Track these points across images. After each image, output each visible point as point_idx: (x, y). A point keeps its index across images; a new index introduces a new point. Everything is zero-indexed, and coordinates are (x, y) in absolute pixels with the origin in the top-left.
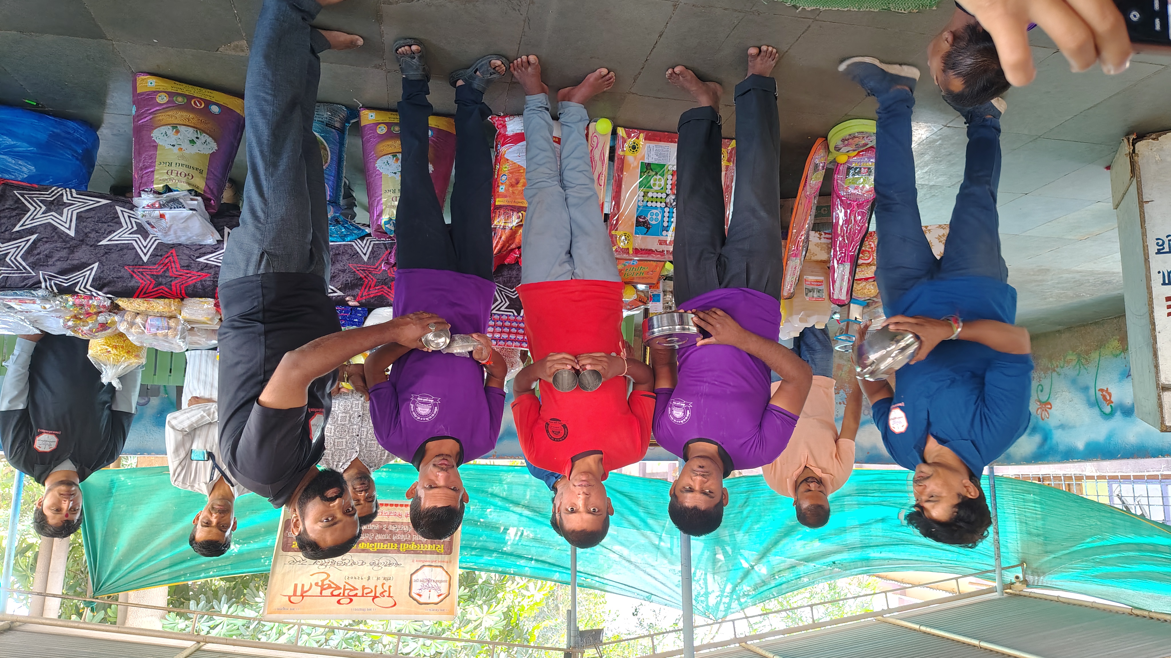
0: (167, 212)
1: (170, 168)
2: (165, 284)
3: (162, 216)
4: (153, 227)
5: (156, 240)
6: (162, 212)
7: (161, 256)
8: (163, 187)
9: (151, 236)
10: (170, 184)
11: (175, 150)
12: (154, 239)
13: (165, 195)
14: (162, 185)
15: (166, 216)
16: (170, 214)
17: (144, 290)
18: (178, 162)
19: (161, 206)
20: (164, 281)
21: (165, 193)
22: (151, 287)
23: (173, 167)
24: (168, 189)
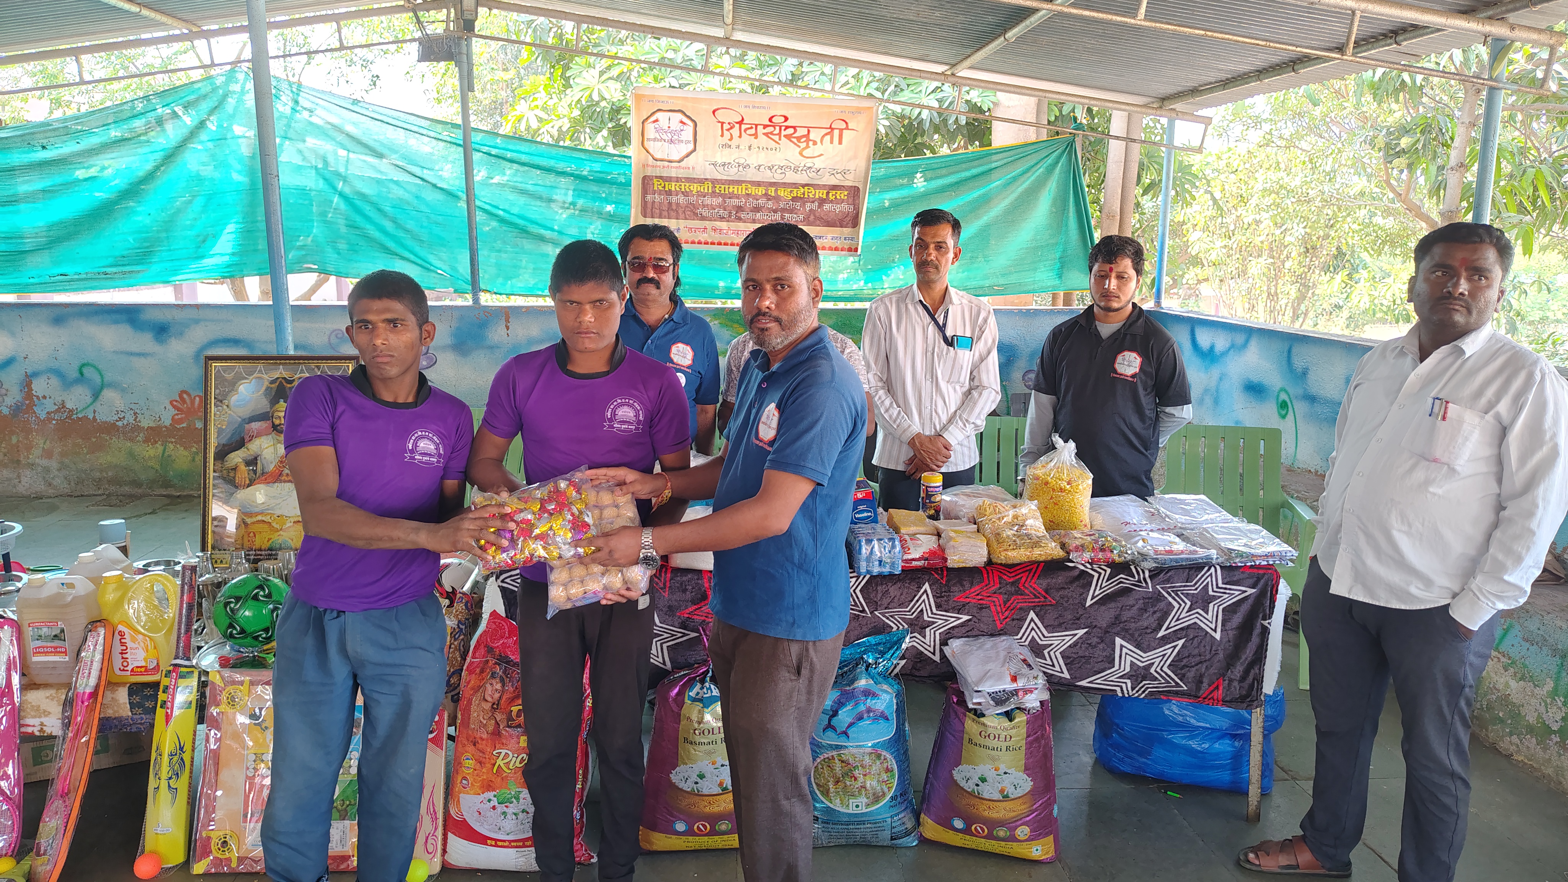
0: (1010, 686)
1: (1007, 744)
2: (1007, 584)
3: (1014, 679)
4: (1024, 661)
5: (1021, 638)
6: (1015, 685)
7: (1013, 620)
8: (1014, 719)
9: (1027, 643)
10: (1006, 723)
11: (1003, 768)
12: (1023, 640)
13: (1013, 706)
14: (1016, 721)
15: (1009, 679)
16: (1005, 684)
17: (1032, 574)
18: (999, 753)
19: (1015, 693)
20: (1009, 588)
21: (1012, 710)
22: (1024, 579)
23: (1004, 745)
24: (1009, 715)
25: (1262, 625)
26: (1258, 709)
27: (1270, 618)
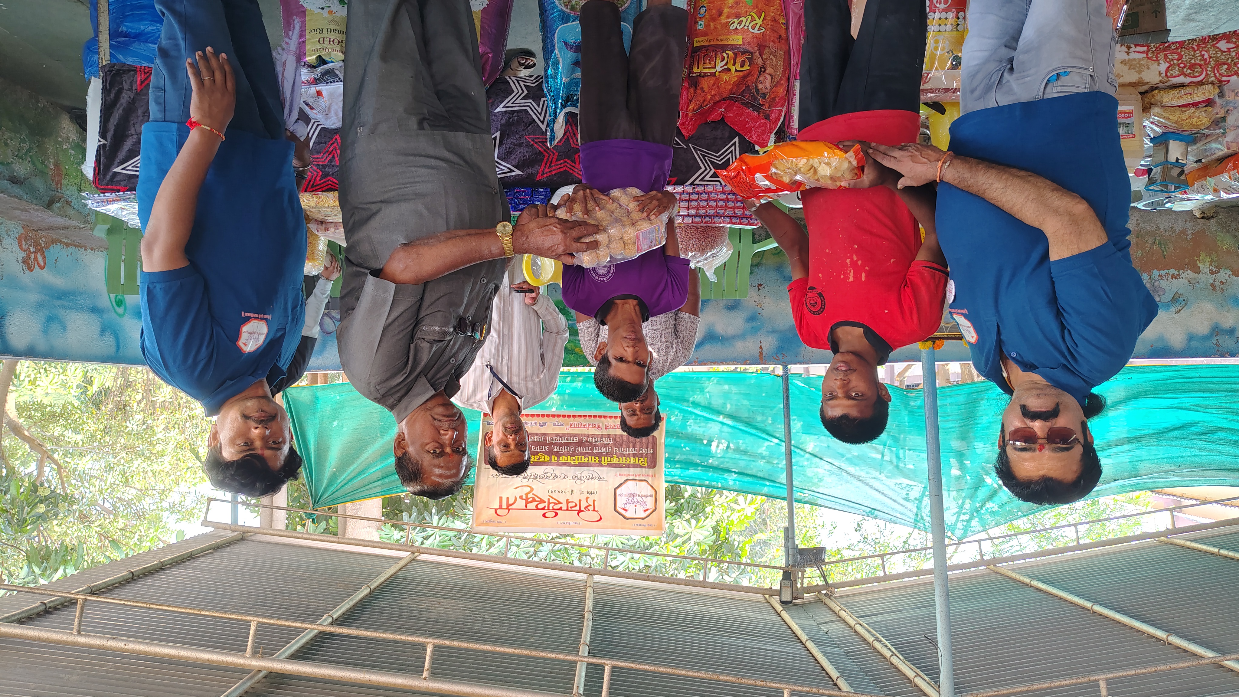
0: (323, 88)
1: (322, 35)
2: (333, 174)
3: (319, 93)
4: (312, 108)
5: (318, 125)
6: (318, 88)
7: (325, 143)
8: (317, 58)
9: (313, 121)
10: (323, 54)
11: (325, 13)
12: (316, 124)
13: (319, 69)
14: (315, 57)
15: (324, 93)
16: (327, 89)
17: (311, 183)
18: (330, 27)
19: (316, 81)
20: (330, 171)
21: (320, 66)
22: (318, 178)
23: (325, 34)
24: (321, 61)
25: (106, 140)
26: (104, 64)
27: (99, 146)
